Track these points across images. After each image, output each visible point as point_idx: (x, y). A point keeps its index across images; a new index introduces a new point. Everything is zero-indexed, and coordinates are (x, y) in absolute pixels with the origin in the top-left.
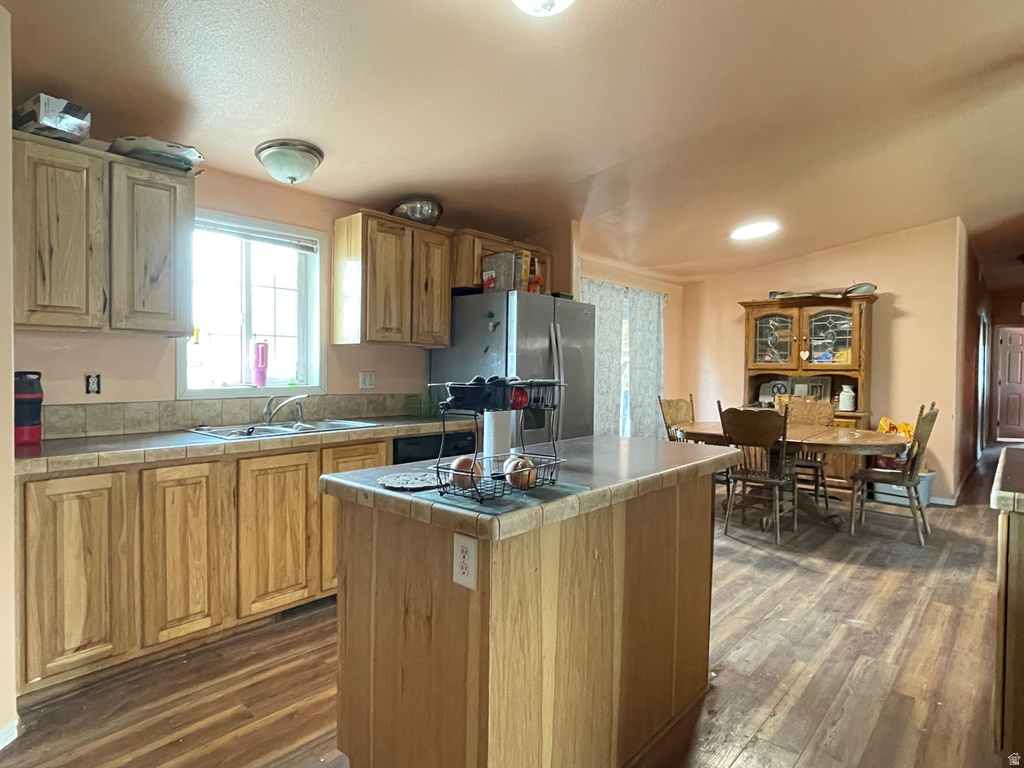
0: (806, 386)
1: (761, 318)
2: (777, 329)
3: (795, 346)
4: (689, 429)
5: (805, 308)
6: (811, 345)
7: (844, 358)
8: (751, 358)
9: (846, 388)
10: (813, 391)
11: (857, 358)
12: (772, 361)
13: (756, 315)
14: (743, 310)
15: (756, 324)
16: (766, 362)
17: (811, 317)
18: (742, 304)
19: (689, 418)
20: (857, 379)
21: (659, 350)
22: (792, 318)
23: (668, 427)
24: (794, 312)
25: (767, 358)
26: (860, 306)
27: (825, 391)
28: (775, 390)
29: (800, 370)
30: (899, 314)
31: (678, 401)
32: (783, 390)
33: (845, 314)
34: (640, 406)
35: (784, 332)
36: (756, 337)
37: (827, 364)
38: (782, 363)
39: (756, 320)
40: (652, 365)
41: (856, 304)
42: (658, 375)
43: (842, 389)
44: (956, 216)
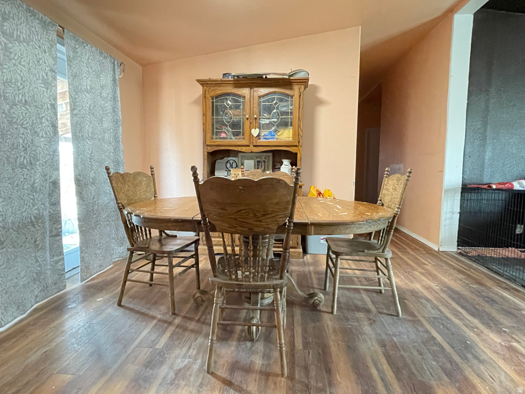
0: (253, 161)
1: (217, 97)
2: (231, 108)
3: (247, 123)
4: (147, 213)
5: (255, 89)
6: (260, 123)
7: (285, 136)
8: (209, 135)
9: (286, 162)
10: (258, 165)
11: (297, 135)
12: (227, 139)
13: (212, 94)
14: (199, 90)
15: (213, 102)
16: (221, 138)
17: (260, 97)
18: (198, 81)
19: (150, 195)
20: (296, 154)
21: (116, 122)
22: (244, 97)
23: (121, 210)
24: (245, 91)
25: (223, 135)
26: (300, 89)
27: (268, 166)
28: (228, 165)
29: (252, 146)
30: (320, 102)
31: (138, 174)
32: (234, 165)
33: (288, 95)
34: (93, 183)
35: (237, 112)
36: (213, 115)
37: (272, 141)
38: (234, 140)
39: (213, 99)
40: (107, 136)
41: (296, 87)
42: (116, 149)
43: (282, 163)
44: (359, 26)
